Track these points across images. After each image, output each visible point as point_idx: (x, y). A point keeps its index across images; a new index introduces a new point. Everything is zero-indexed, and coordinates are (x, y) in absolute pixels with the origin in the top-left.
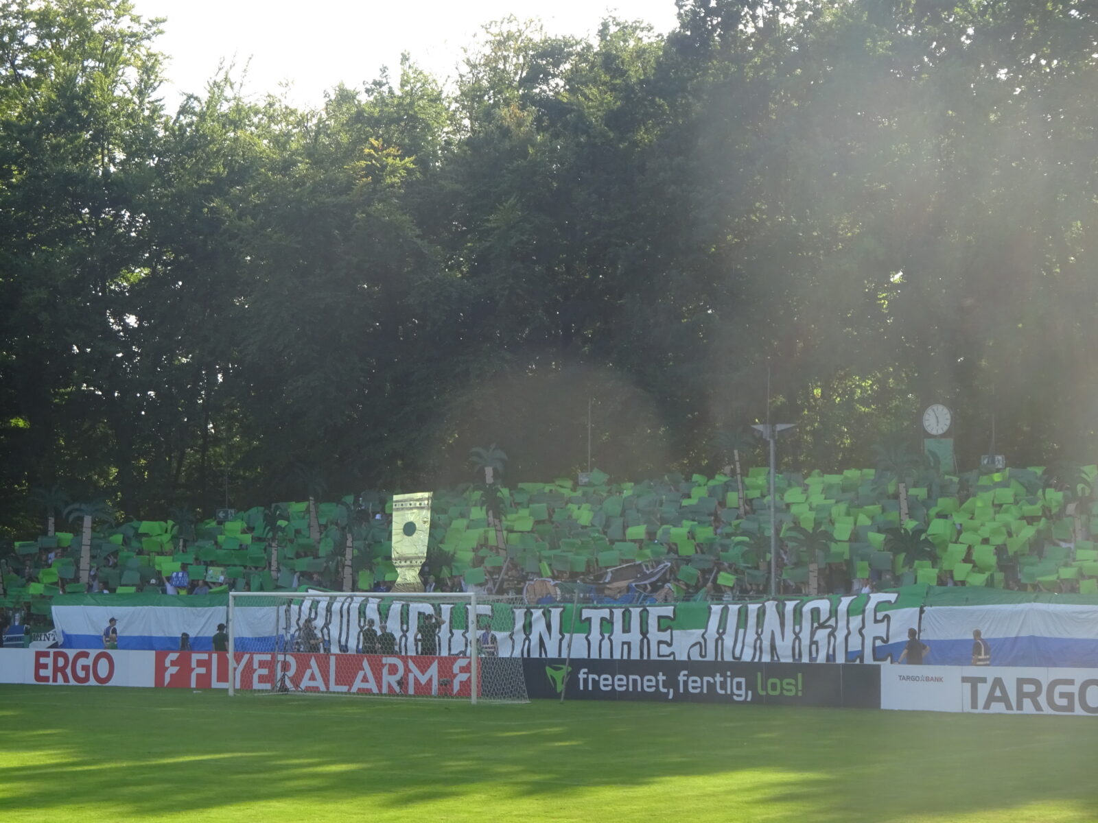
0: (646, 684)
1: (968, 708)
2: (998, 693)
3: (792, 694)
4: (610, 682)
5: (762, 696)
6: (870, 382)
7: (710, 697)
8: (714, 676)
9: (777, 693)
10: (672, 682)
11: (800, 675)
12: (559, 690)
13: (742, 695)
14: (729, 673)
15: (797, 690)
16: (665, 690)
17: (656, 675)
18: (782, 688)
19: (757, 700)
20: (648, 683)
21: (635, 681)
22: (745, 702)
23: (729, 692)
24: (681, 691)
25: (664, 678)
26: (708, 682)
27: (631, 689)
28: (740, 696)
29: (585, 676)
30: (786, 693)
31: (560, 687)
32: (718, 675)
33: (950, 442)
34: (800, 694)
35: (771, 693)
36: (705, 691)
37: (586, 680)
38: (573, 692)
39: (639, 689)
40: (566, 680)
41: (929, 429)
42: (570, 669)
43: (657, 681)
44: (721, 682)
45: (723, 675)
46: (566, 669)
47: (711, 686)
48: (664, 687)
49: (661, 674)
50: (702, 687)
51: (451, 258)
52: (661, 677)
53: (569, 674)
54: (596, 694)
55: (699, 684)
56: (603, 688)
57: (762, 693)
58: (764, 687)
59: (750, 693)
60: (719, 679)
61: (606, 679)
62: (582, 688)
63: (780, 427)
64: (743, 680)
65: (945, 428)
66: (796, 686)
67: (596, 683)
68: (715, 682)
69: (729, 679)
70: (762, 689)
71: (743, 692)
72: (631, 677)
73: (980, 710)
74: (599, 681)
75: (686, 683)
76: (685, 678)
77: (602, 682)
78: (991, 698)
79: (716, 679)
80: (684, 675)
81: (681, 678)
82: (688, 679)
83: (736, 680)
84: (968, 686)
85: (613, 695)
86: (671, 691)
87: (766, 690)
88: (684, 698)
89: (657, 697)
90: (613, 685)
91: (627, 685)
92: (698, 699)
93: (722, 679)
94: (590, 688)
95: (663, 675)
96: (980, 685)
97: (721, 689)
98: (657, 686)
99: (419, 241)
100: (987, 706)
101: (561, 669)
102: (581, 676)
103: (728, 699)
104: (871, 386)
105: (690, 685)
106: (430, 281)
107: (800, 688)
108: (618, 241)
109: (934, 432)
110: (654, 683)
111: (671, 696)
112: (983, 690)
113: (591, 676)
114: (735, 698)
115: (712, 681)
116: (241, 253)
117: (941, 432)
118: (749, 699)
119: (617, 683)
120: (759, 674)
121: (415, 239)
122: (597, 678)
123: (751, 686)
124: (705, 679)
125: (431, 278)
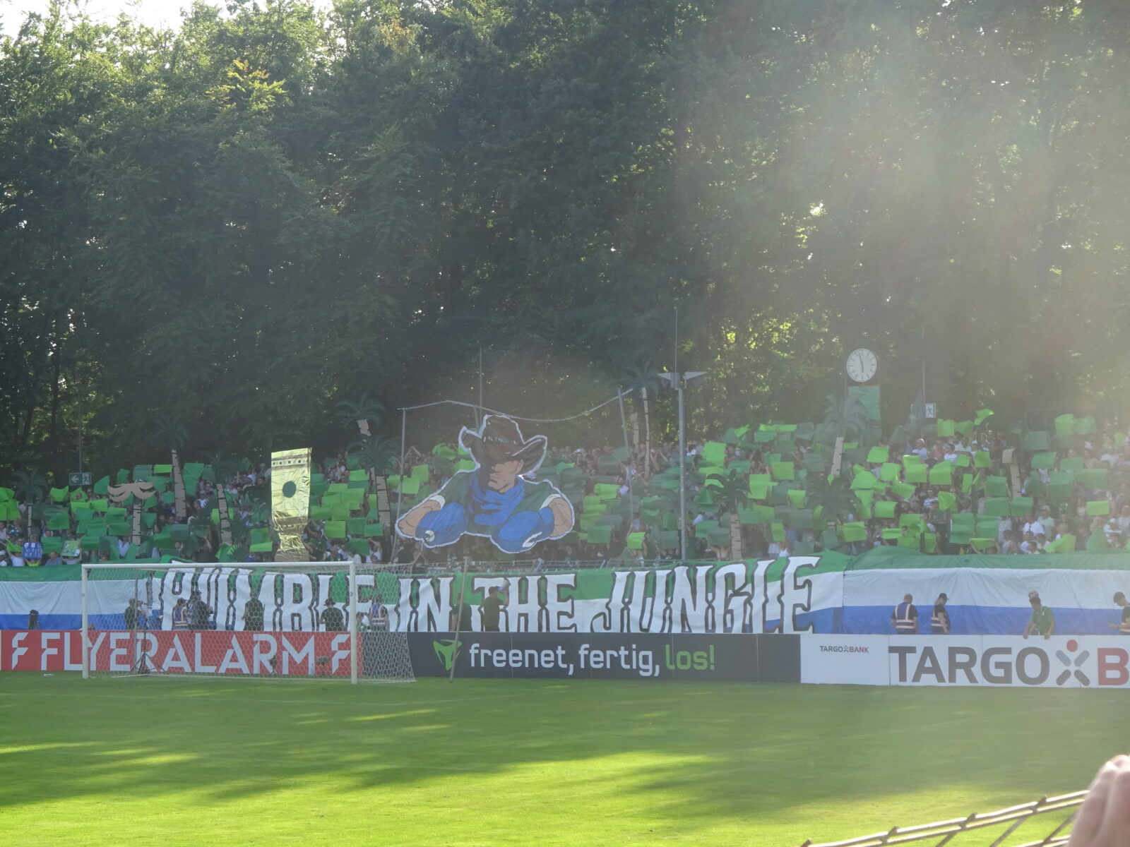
0: (543, 659)
1: (896, 681)
2: (928, 664)
3: (704, 667)
4: (504, 658)
5: (672, 670)
6: (789, 325)
7: (614, 673)
8: (618, 650)
9: (687, 667)
10: (571, 657)
11: (712, 648)
12: (448, 668)
13: (648, 670)
14: (634, 646)
15: (709, 663)
16: (565, 666)
17: (554, 651)
18: (693, 662)
19: (666, 676)
20: (546, 659)
21: (531, 656)
22: (652, 677)
23: (634, 667)
24: (582, 666)
25: (564, 652)
26: (612, 656)
27: (527, 665)
28: (647, 670)
29: (477, 651)
30: (697, 667)
31: (450, 665)
32: (622, 648)
33: (876, 390)
34: (712, 667)
35: (681, 667)
36: (608, 666)
37: (478, 656)
38: (464, 669)
39: (536, 665)
40: (456, 657)
41: (853, 376)
42: (460, 644)
43: (556, 656)
44: (625, 656)
45: (628, 648)
46: (456, 644)
47: (615, 661)
48: (563, 662)
49: (560, 648)
50: (605, 662)
51: (326, 193)
52: (560, 652)
53: (458, 649)
54: (489, 672)
55: (601, 659)
56: (497, 665)
57: (672, 667)
58: (673, 661)
59: (657, 667)
60: (623, 652)
61: (499, 655)
62: (473, 665)
63: (689, 375)
64: (649, 653)
65: (871, 375)
66: (708, 659)
67: (489, 659)
68: (619, 656)
69: (634, 653)
70: (671, 664)
71: (650, 667)
72: (527, 652)
73: (909, 682)
74: (492, 656)
75: (587, 657)
76: (587, 652)
77: (495, 658)
78: (921, 670)
79: (620, 653)
80: (585, 649)
81: (582, 652)
82: (589, 653)
83: (642, 653)
84: (896, 656)
85: (507, 672)
86: (571, 666)
87: (675, 664)
88: (586, 674)
89: (556, 674)
90: (507, 661)
91: (523, 661)
92: (601, 674)
93: (627, 653)
94: (483, 665)
95: (562, 649)
96: (909, 656)
97: (626, 663)
98: (556, 661)
99: (290, 174)
100: (916, 678)
101: (450, 644)
102: (473, 651)
103: (633, 675)
104: (790, 329)
105: (592, 659)
106: (302, 218)
107: (712, 660)
108: (510, 172)
109: (859, 379)
110: (552, 658)
111: (571, 672)
112: (912, 661)
113: (483, 652)
114: (642, 673)
115: (616, 654)
116: (92, 188)
117: (866, 379)
118: (657, 674)
119: (511, 658)
120: (668, 647)
121: (285, 172)
122: (490, 653)
123: (658, 659)
124: (609, 653)
125: (304, 215)
